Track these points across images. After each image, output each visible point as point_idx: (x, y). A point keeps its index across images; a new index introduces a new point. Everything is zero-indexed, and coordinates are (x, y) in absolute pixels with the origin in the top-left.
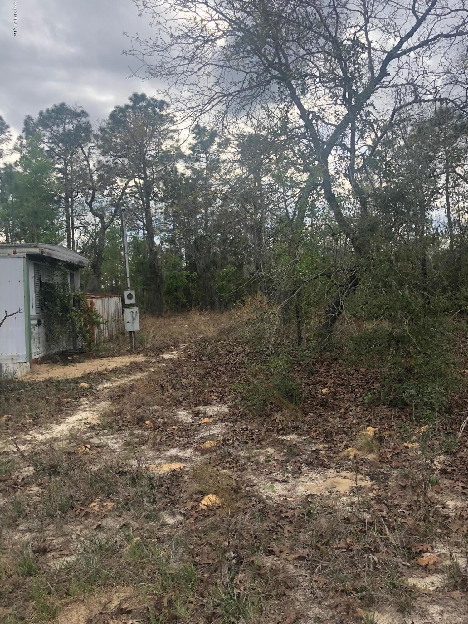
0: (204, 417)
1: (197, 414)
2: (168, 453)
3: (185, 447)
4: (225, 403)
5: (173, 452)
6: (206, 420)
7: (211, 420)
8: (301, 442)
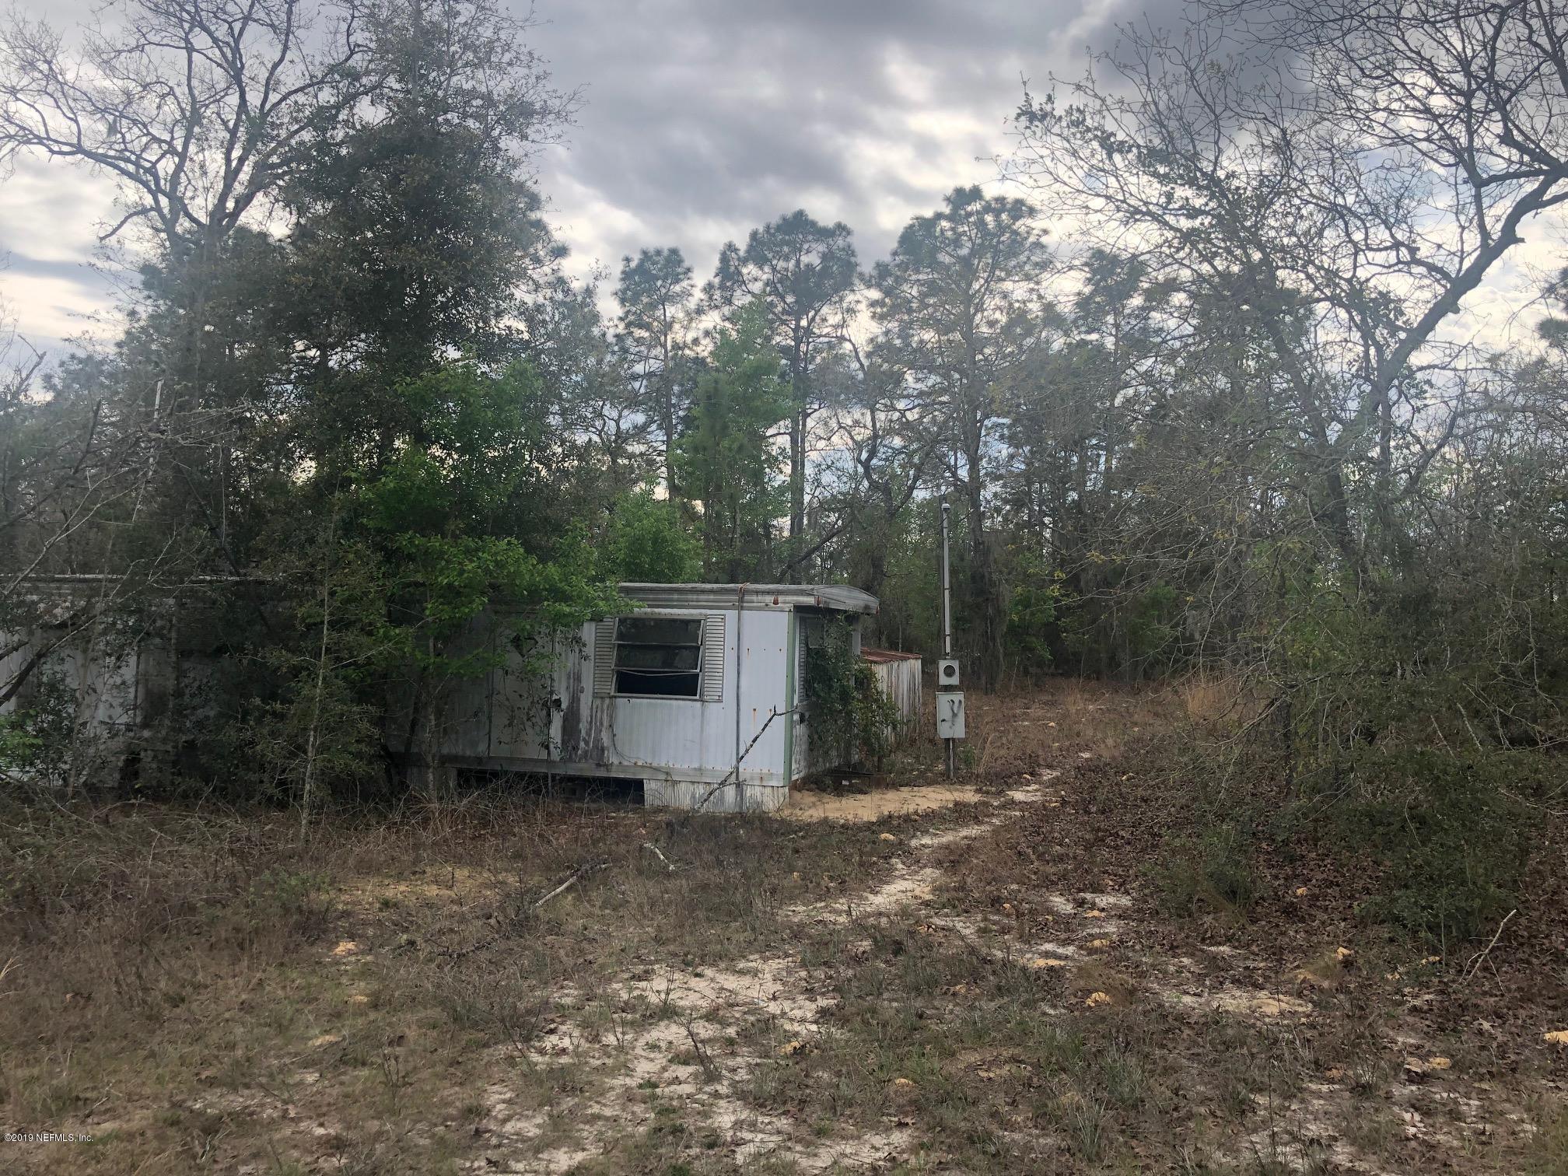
0: (1092, 909)
1: (1081, 903)
2: (1042, 948)
3: (1065, 943)
4: (1127, 893)
5: (1049, 947)
6: (1096, 913)
7: (1103, 914)
8: (1232, 956)
